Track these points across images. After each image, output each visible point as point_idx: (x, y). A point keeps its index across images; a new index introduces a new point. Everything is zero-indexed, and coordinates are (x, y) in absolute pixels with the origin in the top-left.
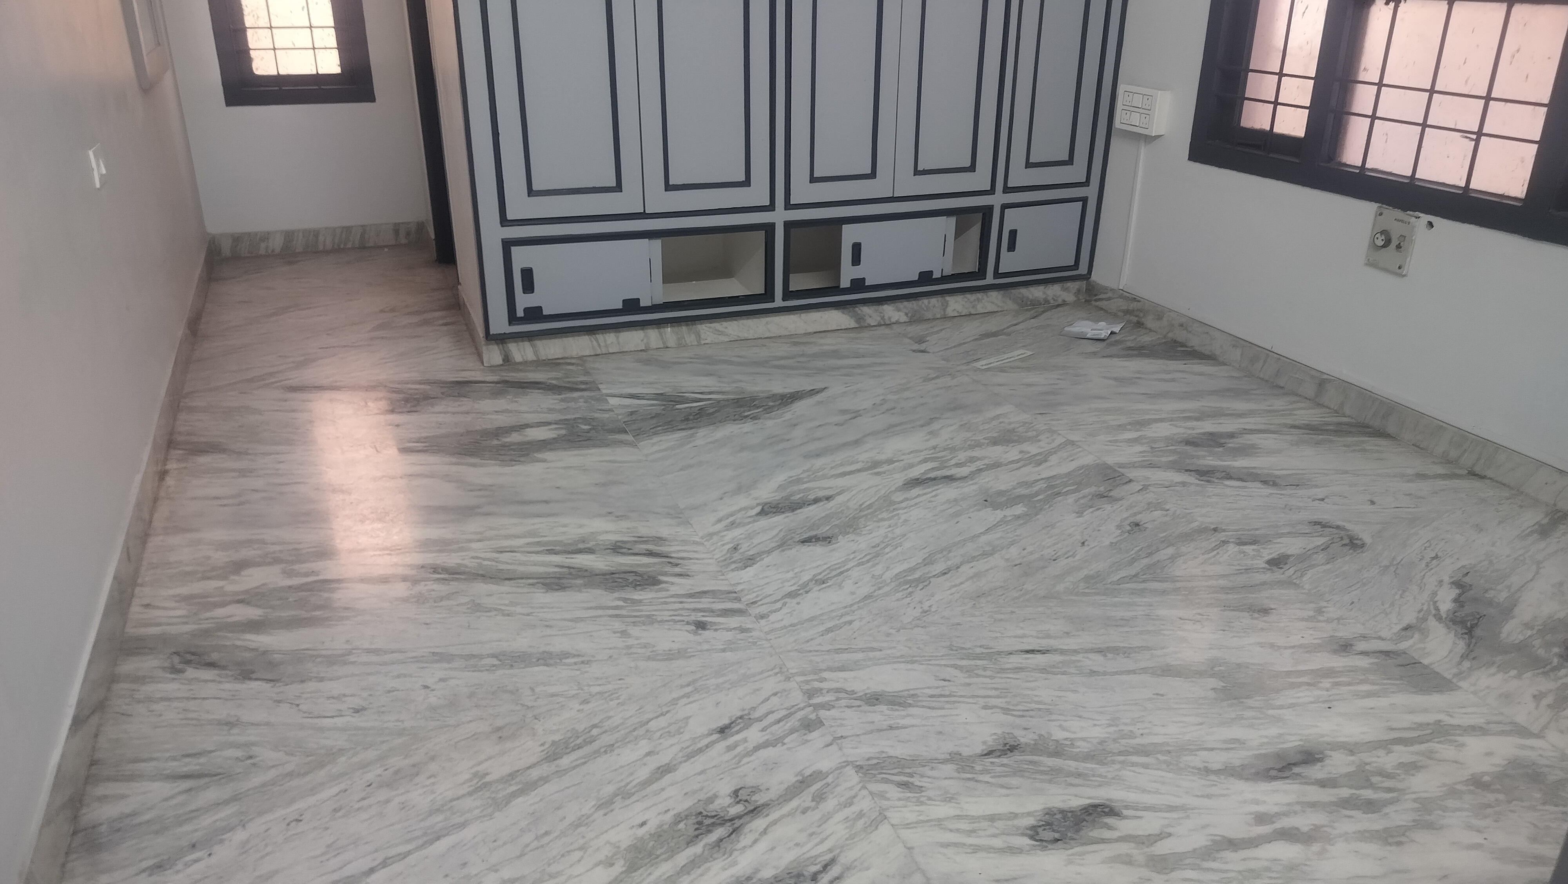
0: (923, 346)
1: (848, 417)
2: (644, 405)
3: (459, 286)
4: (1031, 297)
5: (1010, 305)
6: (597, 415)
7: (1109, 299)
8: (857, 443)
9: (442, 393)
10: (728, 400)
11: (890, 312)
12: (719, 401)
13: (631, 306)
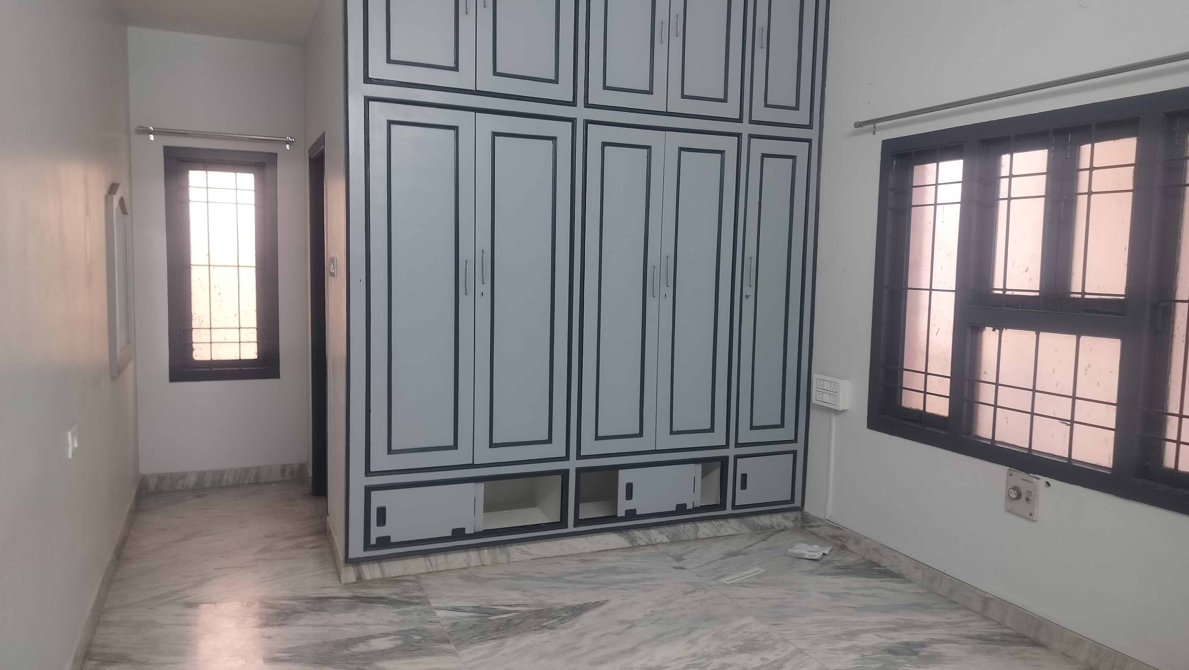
0: (681, 564)
1: (625, 626)
2: (464, 617)
3: (328, 518)
4: (760, 523)
5: (746, 530)
6: (427, 627)
7: (819, 526)
8: (633, 650)
9: (307, 608)
10: (530, 612)
11: (655, 534)
12: (523, 613)
13: (459, 534)
